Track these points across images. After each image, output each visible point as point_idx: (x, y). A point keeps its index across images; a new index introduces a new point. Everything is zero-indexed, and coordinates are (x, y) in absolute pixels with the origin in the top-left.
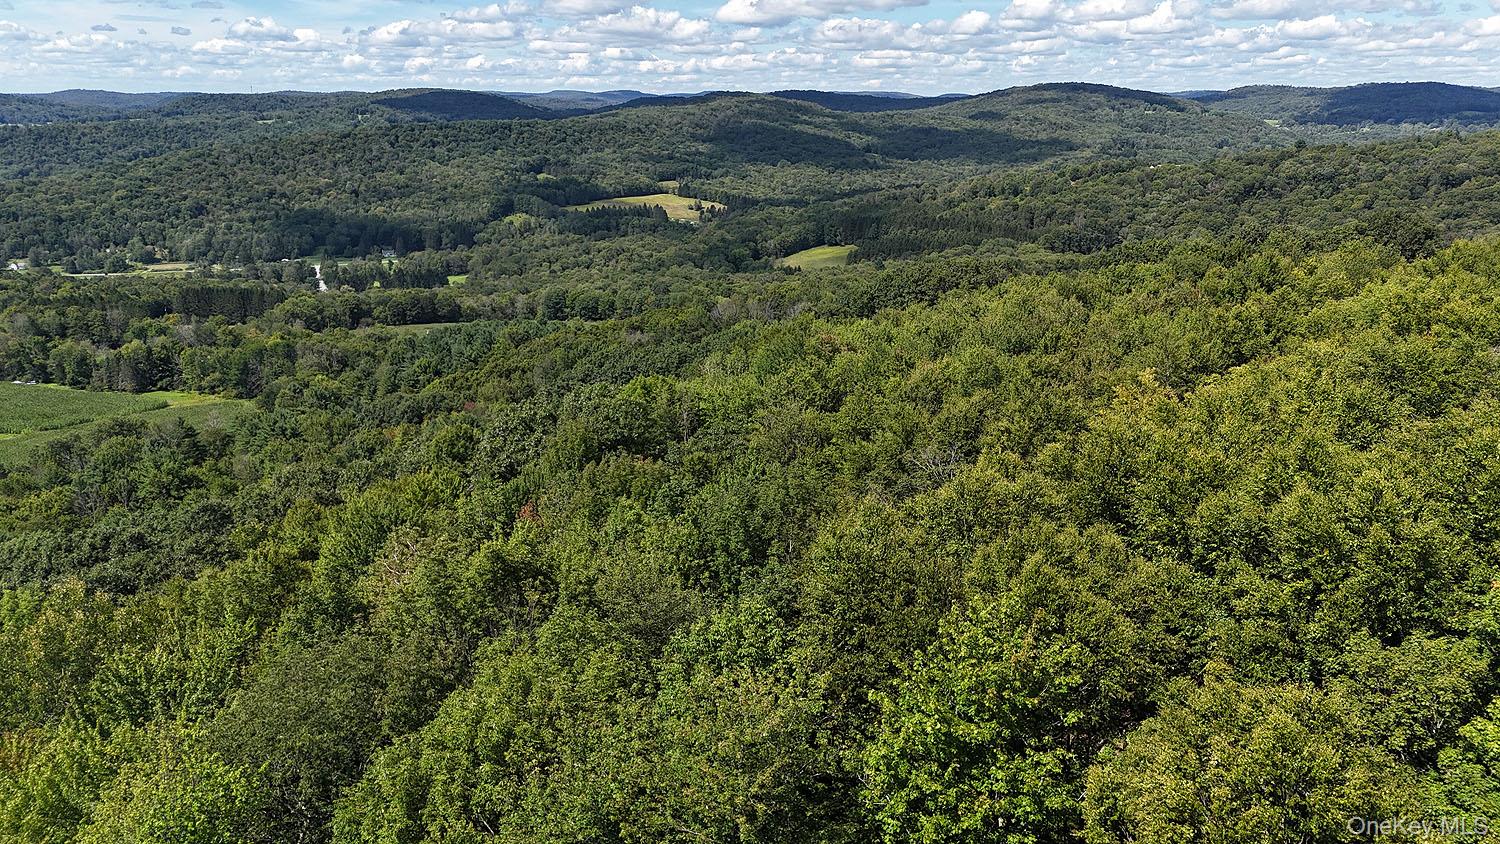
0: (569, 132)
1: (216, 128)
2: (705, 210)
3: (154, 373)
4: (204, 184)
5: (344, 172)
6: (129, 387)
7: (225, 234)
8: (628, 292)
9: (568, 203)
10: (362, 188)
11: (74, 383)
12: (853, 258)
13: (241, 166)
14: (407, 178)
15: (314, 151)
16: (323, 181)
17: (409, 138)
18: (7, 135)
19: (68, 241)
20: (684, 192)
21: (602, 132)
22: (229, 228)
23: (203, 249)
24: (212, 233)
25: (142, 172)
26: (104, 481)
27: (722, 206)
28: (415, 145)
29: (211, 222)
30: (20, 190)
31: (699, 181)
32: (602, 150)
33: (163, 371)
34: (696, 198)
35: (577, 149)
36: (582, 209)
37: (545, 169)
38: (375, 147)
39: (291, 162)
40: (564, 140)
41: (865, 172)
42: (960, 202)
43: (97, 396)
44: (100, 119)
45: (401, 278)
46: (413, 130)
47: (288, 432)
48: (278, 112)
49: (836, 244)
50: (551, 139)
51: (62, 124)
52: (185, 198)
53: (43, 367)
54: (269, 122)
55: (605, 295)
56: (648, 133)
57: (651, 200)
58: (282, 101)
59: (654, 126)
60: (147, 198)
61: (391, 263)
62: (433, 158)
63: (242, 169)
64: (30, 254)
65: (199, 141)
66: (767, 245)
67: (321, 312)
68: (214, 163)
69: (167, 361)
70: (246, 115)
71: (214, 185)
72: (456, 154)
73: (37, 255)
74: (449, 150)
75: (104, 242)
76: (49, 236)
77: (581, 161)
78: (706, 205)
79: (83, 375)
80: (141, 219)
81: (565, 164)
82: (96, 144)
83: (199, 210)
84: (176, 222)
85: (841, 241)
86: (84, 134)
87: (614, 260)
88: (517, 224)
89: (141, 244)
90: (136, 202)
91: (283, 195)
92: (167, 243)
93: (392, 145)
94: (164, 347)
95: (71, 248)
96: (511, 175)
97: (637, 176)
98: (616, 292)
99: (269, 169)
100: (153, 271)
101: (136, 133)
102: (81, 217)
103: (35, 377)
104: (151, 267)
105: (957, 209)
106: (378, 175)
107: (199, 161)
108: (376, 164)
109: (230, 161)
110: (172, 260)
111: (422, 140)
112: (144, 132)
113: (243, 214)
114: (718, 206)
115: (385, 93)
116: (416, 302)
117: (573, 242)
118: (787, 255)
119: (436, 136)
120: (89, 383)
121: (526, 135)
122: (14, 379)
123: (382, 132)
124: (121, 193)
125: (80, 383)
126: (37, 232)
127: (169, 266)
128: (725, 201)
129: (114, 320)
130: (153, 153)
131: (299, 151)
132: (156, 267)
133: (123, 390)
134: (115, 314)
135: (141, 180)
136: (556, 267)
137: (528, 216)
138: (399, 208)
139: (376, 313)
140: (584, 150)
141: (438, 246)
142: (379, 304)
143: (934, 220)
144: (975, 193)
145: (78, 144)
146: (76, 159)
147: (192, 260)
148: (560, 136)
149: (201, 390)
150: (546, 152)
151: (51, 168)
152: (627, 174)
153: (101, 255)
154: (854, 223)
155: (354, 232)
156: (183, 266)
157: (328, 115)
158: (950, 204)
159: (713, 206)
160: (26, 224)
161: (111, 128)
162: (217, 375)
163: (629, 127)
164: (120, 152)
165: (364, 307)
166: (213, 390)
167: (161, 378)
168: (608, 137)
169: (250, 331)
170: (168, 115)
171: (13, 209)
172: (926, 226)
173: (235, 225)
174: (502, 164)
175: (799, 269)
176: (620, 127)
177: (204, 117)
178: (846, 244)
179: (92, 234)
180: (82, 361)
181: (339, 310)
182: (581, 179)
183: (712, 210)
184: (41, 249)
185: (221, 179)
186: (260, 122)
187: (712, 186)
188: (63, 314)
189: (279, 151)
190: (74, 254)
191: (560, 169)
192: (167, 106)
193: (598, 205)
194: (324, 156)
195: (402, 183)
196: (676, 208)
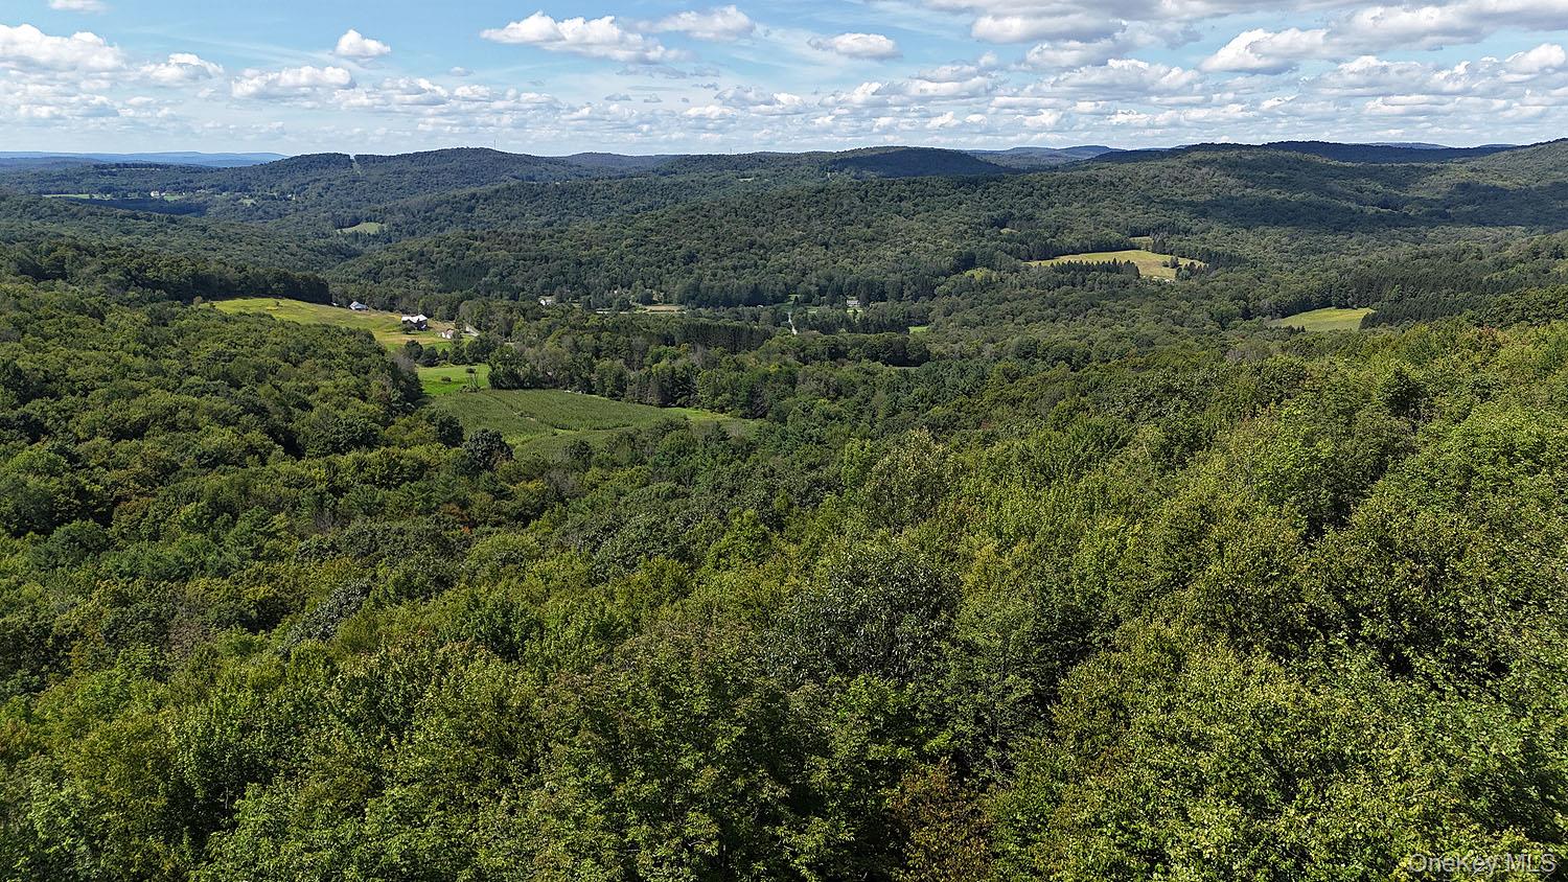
0: (1037, 186)
1: (704, 186)
2: (1183, 267)
3: (676, 391)
4: (696, 234)
5: (816, 225)
6: (655, 402)
7: (711, 280)
8: (1106, 343)
9: (1031, 258)
10: (833, 240)
11: (612, 396)
12: (1368, 322)
13: (727, 219)
14: (873, 231)
15: (791, 205)
16: (797, 234)
17: (877, 193)
18: (539, 191)
19: (585, 282)
20: (1160, 249)
21: (1072, 186)
22: (715, 275)
23: (691, 294)
24: (700, 279)
25: (647, 223)
26: (672, 465)
27: (1203, 265)
28: (883, 200)
29: (700, 268)
30: (551, 236)
31: (1176, 237)
32: (1070, 204)
33: (683, 390)
34: (1172, 254)
35: (1044, 204)
36: (1046, 263)
37: (1009, 224)
38: (846, 202)
39: (770, 215)
40: (1031, 194)
41: (1381, 230)
42: (1515, 263)
43: (630, 406)
44: (610, 178)
45: (866, 325)
46: (882, 185)
47: (815, 439)
48: (757, 171)
49: (1346, 306)
50: (1018, 194)
51: (580, 182)
52: (680, 248)
53: (588, 380)
54: (749, 180)
55: (1081, 346)
56: (1121, 187)
57: (1122, 257)
58: (760, 160)
59: (1128, 179)
60: (649, 246)
61: (856, 312)
62: (899, 213)
63: (728, 222)
64: (557, 292)
65: (690, 197)
66: (1261, 304)
67: (803, 350)
68: (705, 216)
69: (686, 380)
70: (729, 174)
71: (705, 235)
72: (920, 208)
73: (561, 293)
74: (916, 205)
75: (613, 284)
76: (571, 277)
77: (1048, 216)
78: (1184, 262)
79: (619, 390)
80: (643, 265)
81: (1031, 218)
82: (606, 200)
83: (691, 258)
84: (671, 268)
85: (1353, 303)
86: (598, 191)
87: (1082, 315)
88: (978, 278)
89: (642, 287)
90: (641, 249)
91: (762, 246)
92: (663, 287)
93: (862, 200)
94: (685, 368)
95: (586, 288)
96: (975, 229)
97: (1107, 231)
98: (1092, 344)
99: (751, 222)
100: (651, 311)
101: (639, 190)
102: (596, 262)
103: (581, 388)
104: (649, 308)
105: (1511, 271)
106: (846, 228)
107: (693, 214)
108: (845, 218)
109: (719, 214)
110: (666, 303)
111: (890, 196)
112: (645, 189)
113: (727, 263)
114: (1198, 264)
115: (853, 151)
116: (889, 345)
117: (1035, 296)
118: (1284, 316)
119: (904, 191)
120: (623, 396)
121: (991, 190)
122: (566, 389)
123: (852, 187)
124: (630, 241)
125: (616, 395)
126: (563, 274)
127: (663, 308)
128: (1205, 258)
129: (638, 345)
130: (651, 207)
131: (779, 205)
132: (654, 308)
133: (651, 404)
134: (639, 340)
135: (646, 231)
136: (1021, 319)
137: (989, 271)
138: (865, 260)
139: (851, 354)
140: (1051, 205)
141: (899, 297)
142: (853, 346)
143: (1480, 282)
144: (1536, 254)
145: (592, 199)
146: (590, 213)
147: (682, 303)
148: (1027, 190)
149: (712, 409)
150: (1012, 207)
151: (570, 220)
152: (1096, 229)
153: (610, 295)
154: (1371, 284)
155: (823, 282)
156: (675, 308)
157: (801, 173)
158: (1502, 265)
159: (1192, 263)
160: (555, 266)
161: (619, 185)
162: (728, 395)
163: (1101, 180)
164: (625, 207)
165: (841, 348)
166: (722, 410)
167: (680, 397)
168: (1077, 192)
169: (749, 359)
170: (664, 174)
171: (546, 253)
172: (1469, 289)
173: (720, 271)
174: (966, 218)
175: (1303, 330)
176: (1091, 182)
177: (694, 176)
178: (1359, 307)
179: (605, 277)
180: (619, 377)
181: (820, 349)
182: (1046, 235)
183: (1190, 268)
184: (564, 289)
185: (710, 230)
186: (742, 180)
187: (1193, 242)
188: (598, 339)
189: (760, 205)
190: (589, 294)
191: (1025, 224)
192: (664, 167)
193: (1064, 259)
194: (799, 210)
195: (869, 237)
196: (1148, 265)
